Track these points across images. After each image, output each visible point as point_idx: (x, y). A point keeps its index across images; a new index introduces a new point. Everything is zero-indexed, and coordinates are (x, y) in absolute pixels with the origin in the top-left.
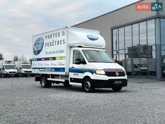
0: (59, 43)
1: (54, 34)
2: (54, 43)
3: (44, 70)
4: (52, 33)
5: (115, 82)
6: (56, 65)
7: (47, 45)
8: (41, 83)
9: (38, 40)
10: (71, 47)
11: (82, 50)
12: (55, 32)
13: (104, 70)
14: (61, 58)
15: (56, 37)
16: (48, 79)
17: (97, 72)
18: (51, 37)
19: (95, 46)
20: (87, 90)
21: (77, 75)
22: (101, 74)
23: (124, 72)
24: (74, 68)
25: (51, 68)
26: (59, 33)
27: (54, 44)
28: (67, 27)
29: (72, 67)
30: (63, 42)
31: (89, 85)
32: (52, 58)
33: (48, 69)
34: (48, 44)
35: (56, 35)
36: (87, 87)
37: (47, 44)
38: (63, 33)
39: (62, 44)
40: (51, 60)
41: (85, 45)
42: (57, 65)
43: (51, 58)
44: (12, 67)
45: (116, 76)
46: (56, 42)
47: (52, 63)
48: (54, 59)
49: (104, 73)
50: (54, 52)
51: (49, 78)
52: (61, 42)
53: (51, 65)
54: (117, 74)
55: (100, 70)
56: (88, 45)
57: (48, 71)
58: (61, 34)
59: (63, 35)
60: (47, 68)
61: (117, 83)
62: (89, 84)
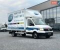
6: (19, 26)
8: (12, 35)
11: (32, 19)
14: (22, 23)
17: (40, 29)
51: (16, 32)
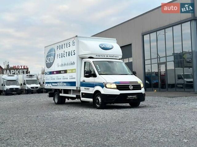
0: (70, 54)
1: (64, 44)
2: (65, 54)
3: (56, 84)
4: (63, 43)
5: (129, 97)
6: (67, 79)
7: (58, 57)
8: (54, 100)
9: (50, 51)
10: (82, 58)
11: (93, 62)
12: (65, 42)
13: (115, 83)
14: (72, 71)
15: (67, 47)
16: (61, 95)
17: (108, 86)
18: (62, 47)
19: (108, 56)
20: (98, 106)
21: (88, 89)
22: (112, 88)
23: (140, 85)
24: (85, 81)
25: (63, 82)
26: (70, 43)
27: (65, 56)
28: (77, 36)
29: (83, 81)
30: (73, 53)
31: (100, 101)
32: (64, 70)
33: (60, 84)
34: (60, 56)
35: (67, 45)
36: (98, 103)
37: (58, 55)
38: (73, 43)
39: (73, 55)
40: (62, 73)
41: (96, 56)
42: (69, 78)
43: (62, 71)
44: (34, 82)
45: (129, 90)
46: (66, 53)
47: (64, 77)
48: (65, 72)
49: (115, 87)
50: (65, 64)
51: (62, 93)
52: (71, 53)
53: (63, 79)
54: (131, 88)
55: (111, 84)
56: (101, 56)
57: (61, 86)
58: (71, 44)
59: (73, 45)
60: (59, 82)
61: (131, 97)
62: (100, 99)
